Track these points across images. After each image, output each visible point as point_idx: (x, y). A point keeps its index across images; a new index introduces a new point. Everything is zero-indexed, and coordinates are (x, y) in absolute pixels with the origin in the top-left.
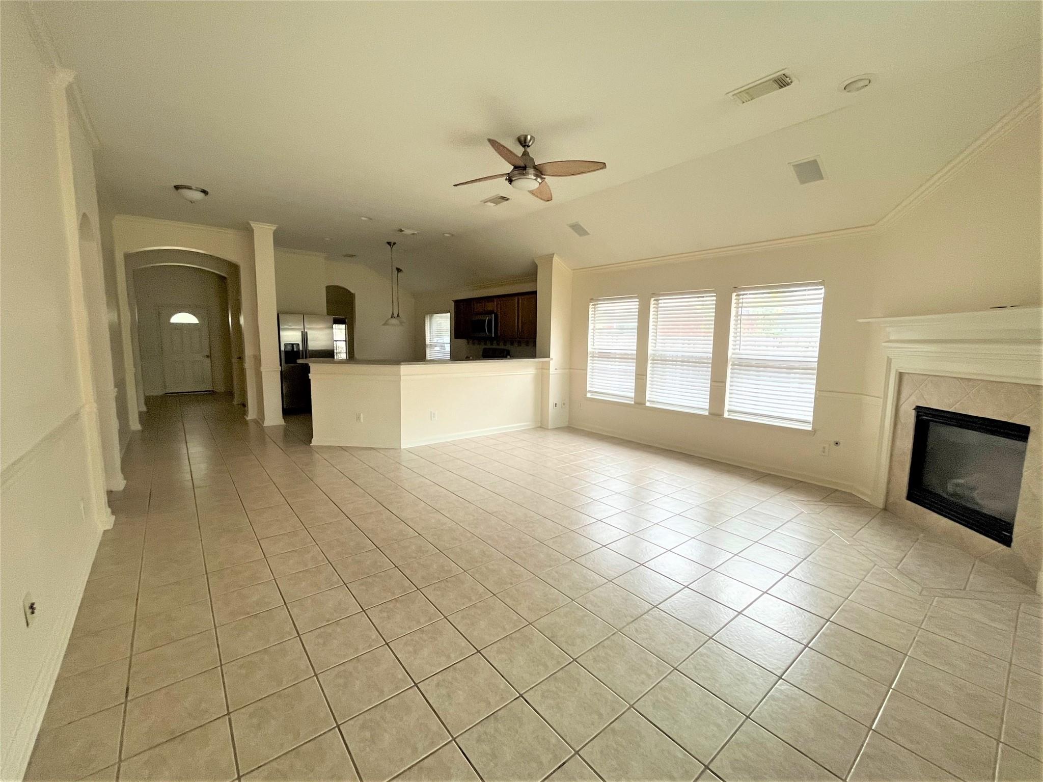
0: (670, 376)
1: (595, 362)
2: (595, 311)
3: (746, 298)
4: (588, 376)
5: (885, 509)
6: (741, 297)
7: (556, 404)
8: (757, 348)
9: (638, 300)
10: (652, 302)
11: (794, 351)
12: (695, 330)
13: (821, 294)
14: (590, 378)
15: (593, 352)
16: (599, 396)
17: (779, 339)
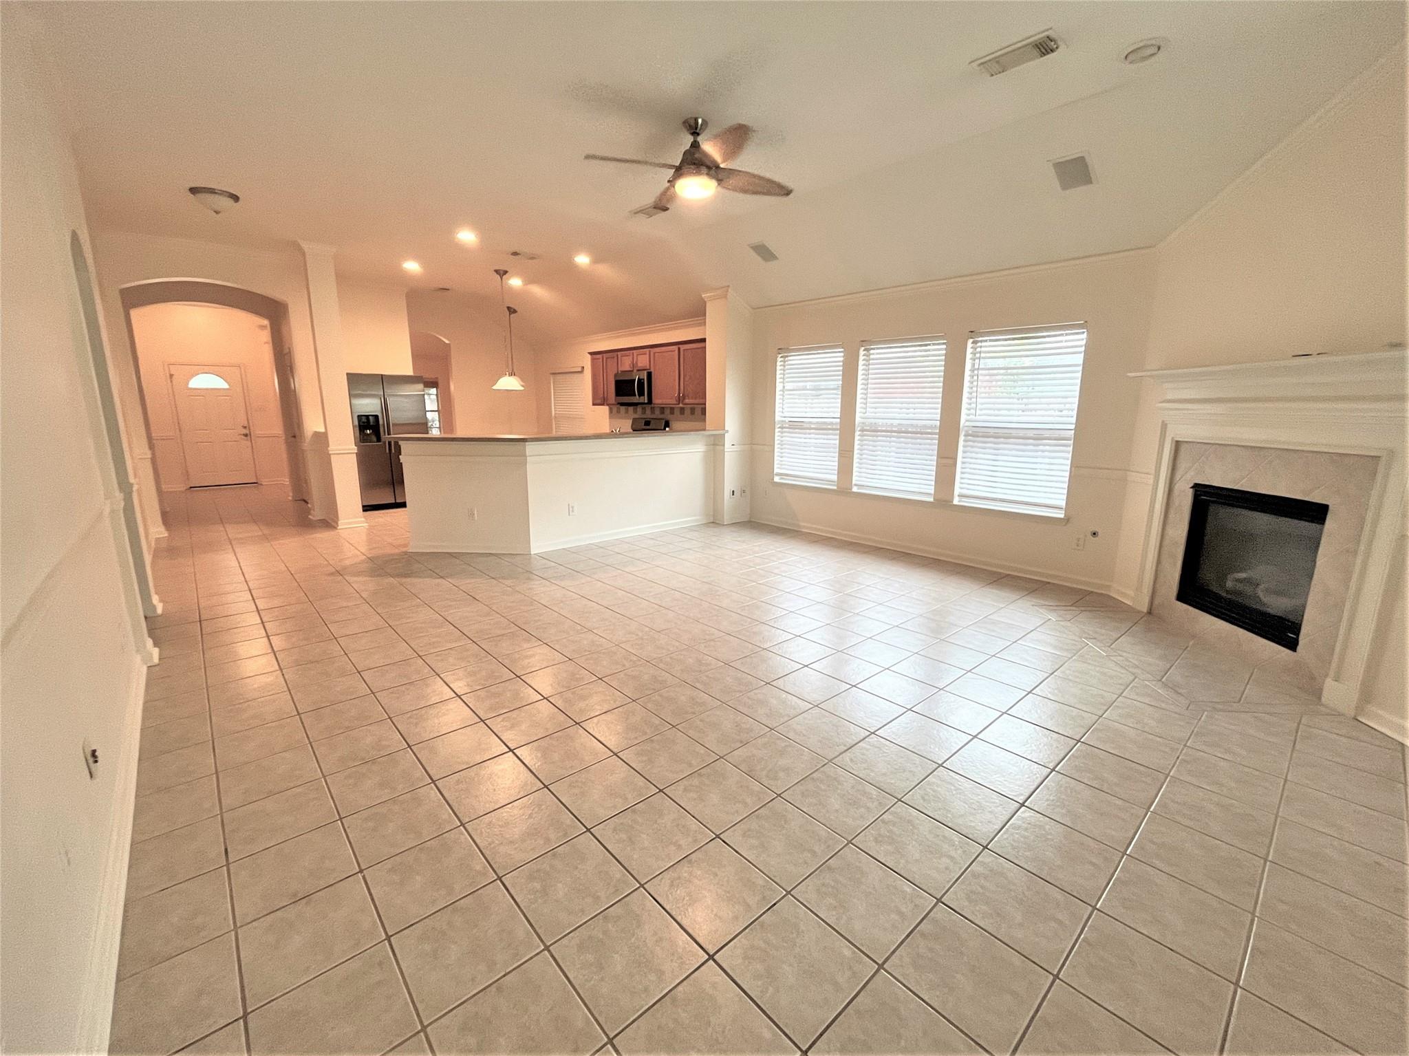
0: (882, 451)
1: (784, 434)
2: (784, 366)
3: (986, 347)
4: (776, 454)
5: (1150, 612)
6: (979, 344)
7: (733, 491)
8: (996, 412)
9: (842, 350)
10: (862, 352)
11: (1043, 416)
12: (916, 390)
13: (1083, 339)
14: (778, 456)
15: (783, 421)
16: (788, 480)
17: (1025, 401)
